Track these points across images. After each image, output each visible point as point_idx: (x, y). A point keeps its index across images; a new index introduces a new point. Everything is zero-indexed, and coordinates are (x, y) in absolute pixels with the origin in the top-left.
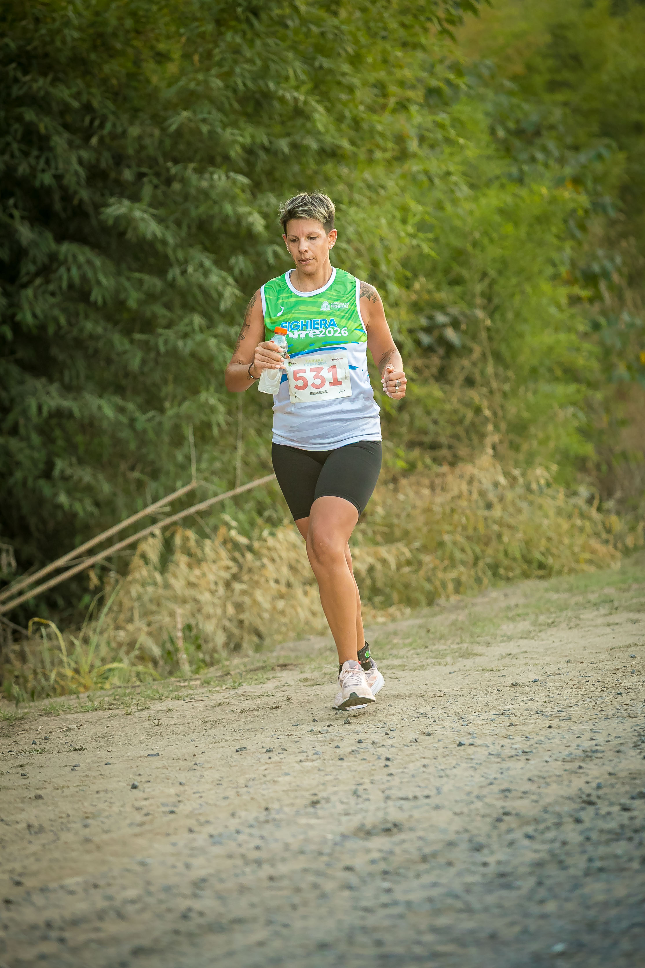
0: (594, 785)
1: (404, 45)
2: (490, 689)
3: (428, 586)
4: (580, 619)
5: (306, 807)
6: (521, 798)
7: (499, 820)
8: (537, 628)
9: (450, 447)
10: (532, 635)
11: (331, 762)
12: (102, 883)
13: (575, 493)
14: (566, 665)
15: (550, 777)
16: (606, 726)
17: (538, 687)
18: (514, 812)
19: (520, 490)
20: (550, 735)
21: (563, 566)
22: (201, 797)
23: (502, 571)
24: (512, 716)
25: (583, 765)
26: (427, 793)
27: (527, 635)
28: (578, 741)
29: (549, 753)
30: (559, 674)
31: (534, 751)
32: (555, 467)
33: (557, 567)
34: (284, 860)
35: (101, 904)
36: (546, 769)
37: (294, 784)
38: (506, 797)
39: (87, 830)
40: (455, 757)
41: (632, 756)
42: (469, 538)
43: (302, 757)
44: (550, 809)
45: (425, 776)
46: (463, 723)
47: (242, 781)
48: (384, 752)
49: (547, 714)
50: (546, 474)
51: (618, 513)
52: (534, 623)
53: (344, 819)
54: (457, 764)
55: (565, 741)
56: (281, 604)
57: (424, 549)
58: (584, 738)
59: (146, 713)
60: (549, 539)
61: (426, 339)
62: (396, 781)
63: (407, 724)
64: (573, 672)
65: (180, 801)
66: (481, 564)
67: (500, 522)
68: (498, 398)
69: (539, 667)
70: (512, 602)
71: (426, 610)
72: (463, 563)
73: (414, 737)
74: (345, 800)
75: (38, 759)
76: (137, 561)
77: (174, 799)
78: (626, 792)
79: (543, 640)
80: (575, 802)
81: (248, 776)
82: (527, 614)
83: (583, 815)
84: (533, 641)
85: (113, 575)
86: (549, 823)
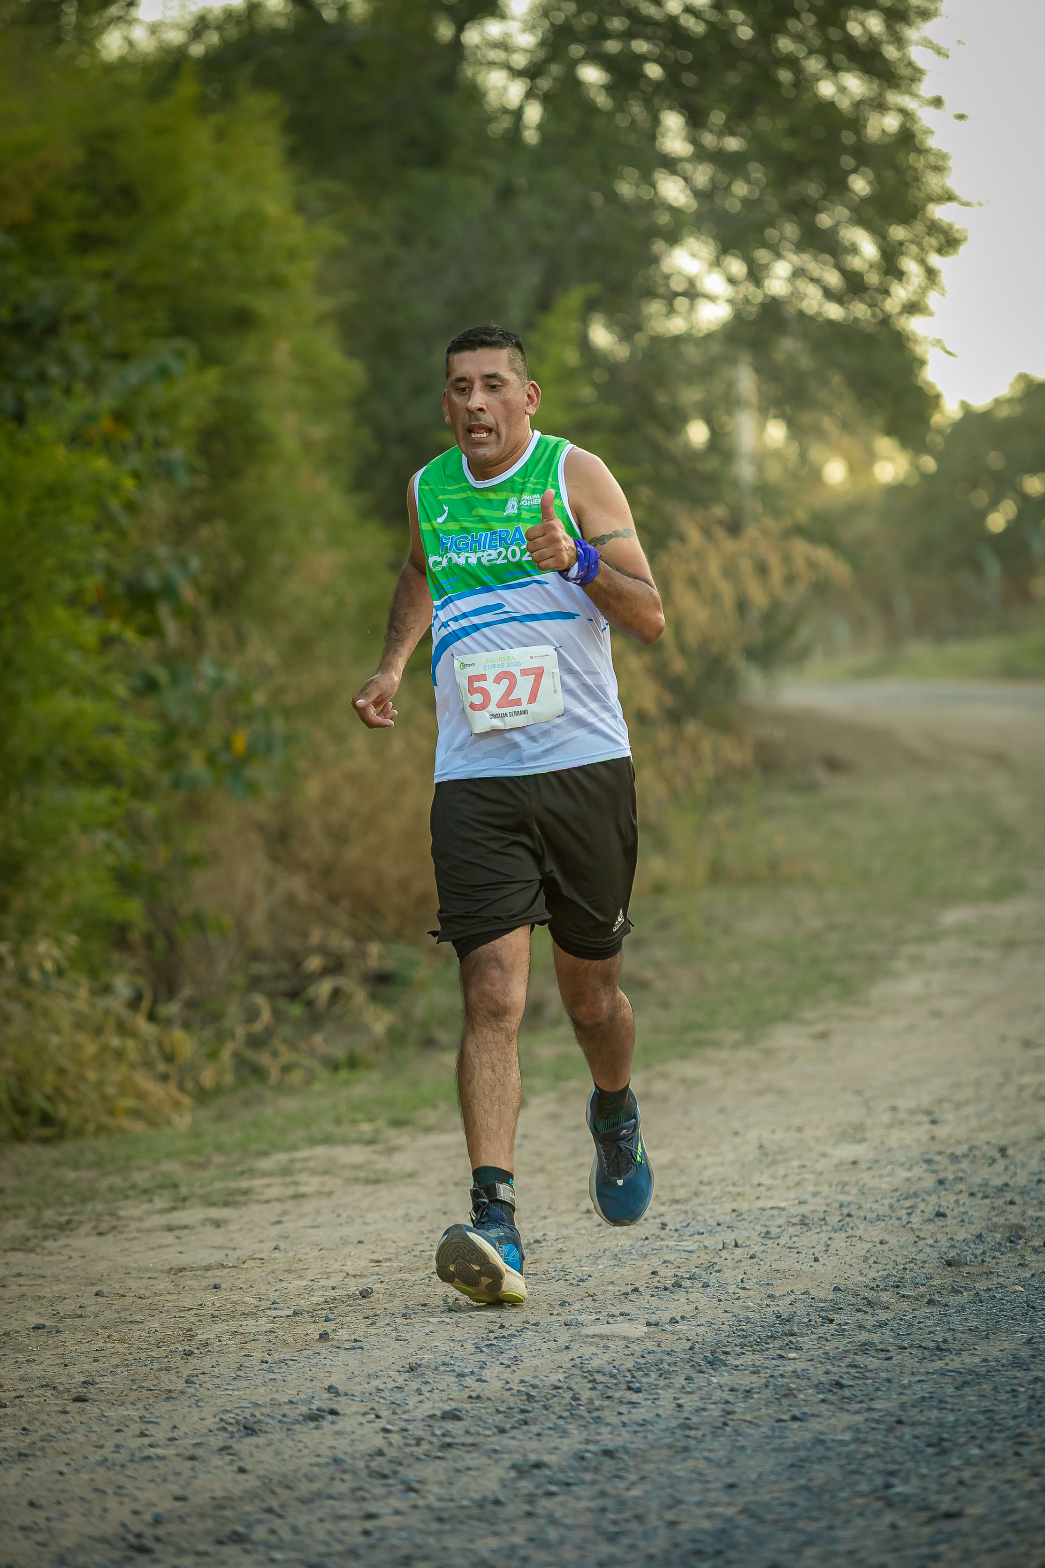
0: (148, 1517)
4: (119, 1218)
8: (40, 1233)
10: (30, 1244)
13: (107, 989)
14: (93, 1300)
16: (168, 1412)
17: (43, 1339)
19: (10, 981)
20: (68, 1426)
21: (86, 1121)
27: (21, 1245)
28: (118, 1438)
29: (66, 1459)
30: (80, 1316)
31: (39, 1453)
32: (72, 940)
33: (74, 1122)
41: (216, 1467)
44: (68, 1558)
49: (61, 1388)
50: (56, 952)
51: (187, 1026)
52: (34, 1224)
55: (94, 1437)
58: (128, 1432)
60: (60, 1071)
64: (107, 1313)
69: (44, 1301)
78: (208, 1532)
79: (50, 1254)
80: (113, 1547)
82: (21, 1207)
84: (32, 1256)
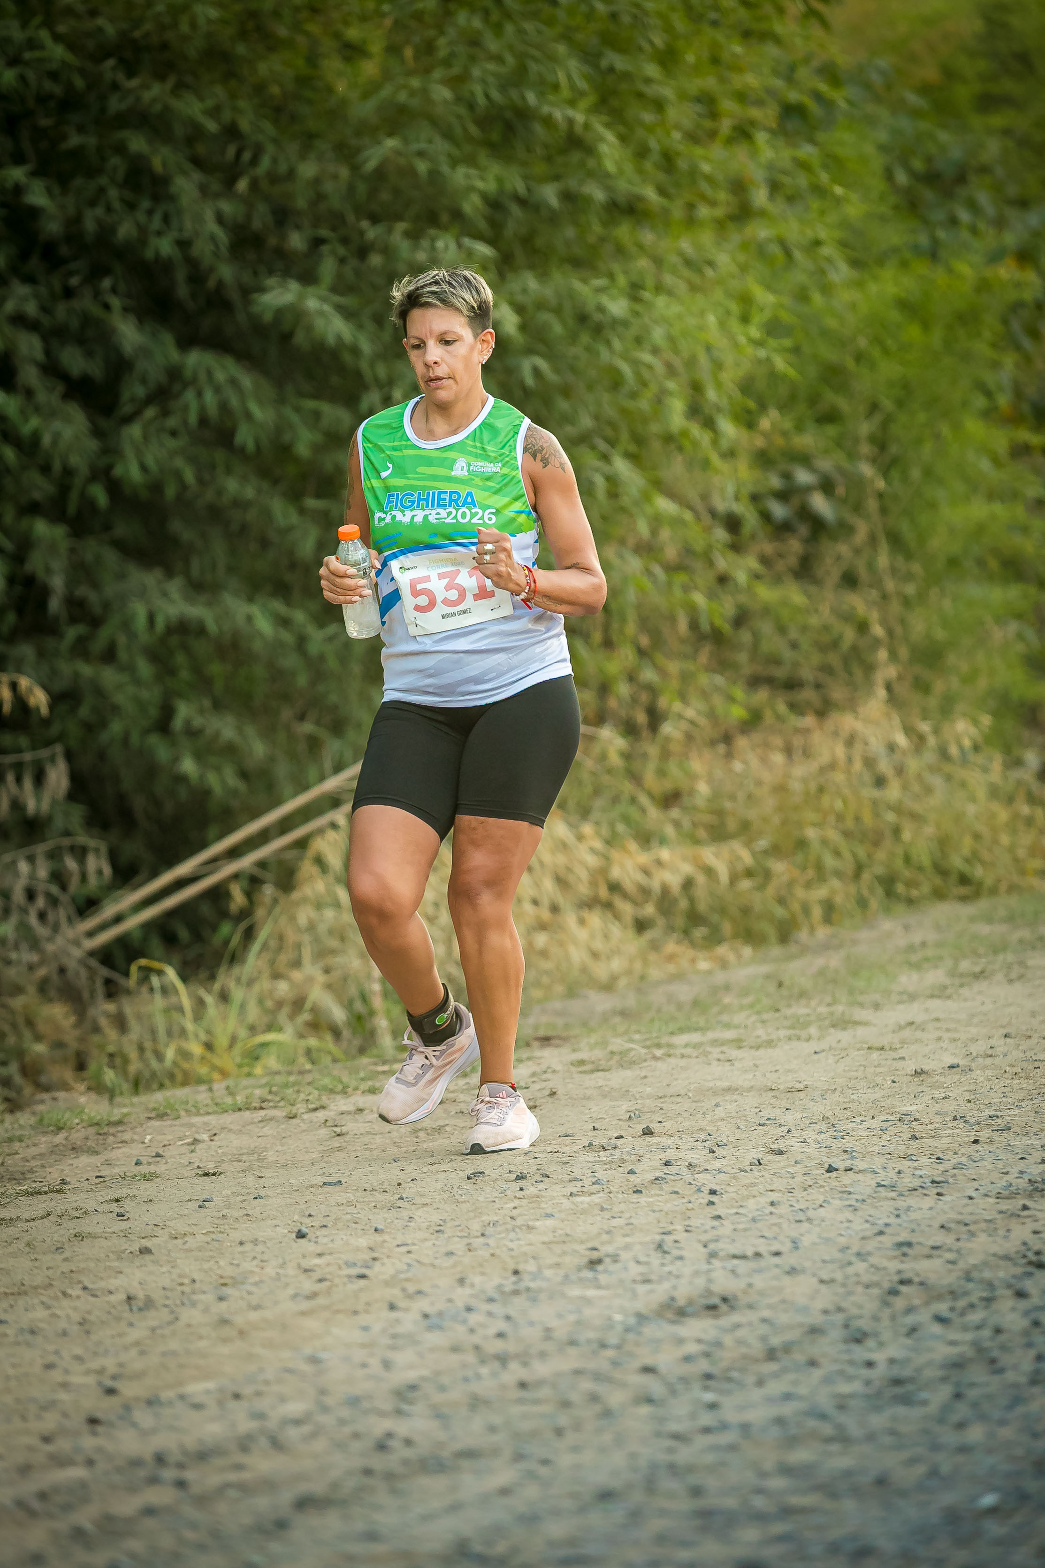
1: (747, 35)
2: (879, 1080)
3: (780, 912)
4: (1027, 967)
5: (579, 1269)
6: (929, 1256)
7: (893, 1292)
8: (957, 981)
9: (818, 686)
10: (949, 991)
11: (620, 1196)
12: (247, 1391)
13: (1018, 763)
14: (1002, 1041)
15: (976, 1222)
17: (957, 1077)
18: (916, 1279)
19: (930, 756)
20: (977, 1155)
21: (999, 881)
22: (409, 1252)
23: (900, 888)
24: (914, 1123)
25: (1028, 1203)
26: (775, 1247)
27: (940, 992)
28: (1022, 1165)
29: (975, 1184)
30: (991, 1056)
31: (951, 1180)
32: (986, 720)
33: (989, 881)
34: (543, 1355)
35: (246, 1425)
36: (970, 1209)
37: (561, 1232)
38: (904, 1255)
39: (223, 1305)
40: (822, 1190)
42: (847, 834)
43: (573, 1188)
44: (975, 1275)
45: (774, 1220)
46: (835, 1134)
47: (476, 1226)
48: (707, 1181)
49: (972, 1121)
50: (973, 731)
52: (952, 973)
53: (642, 1289)
54: (825, 1201)
55: (1000, 1165)
56: (541, 940)
57: (775, 851)
58: (1031, 1159)
59: (321, 1115)
60: (977, 837)
61: (779, 511)
62: (726, 1229)
63: (745, 1135)
64: (1015, 1053)
65: (374, 1259)
66: (866, 876)
67: (897, 809)
68: (895, 607)
69: (959, 1043)
70: (917, 938)
71: (776, 951)
72: (838, 874)
73: (756, 1157)
74: (643, 1259)
75: (145, 1189)
76: (307, 868)
77: (367, 1256)
79: (965, 1000)
80: (1015, 1264)
81: (485, 1218)
82: (940, 958)
83: (1028, 1285)
84: (949, 1003)
85: (268, 891)
86: (974, 1298)
